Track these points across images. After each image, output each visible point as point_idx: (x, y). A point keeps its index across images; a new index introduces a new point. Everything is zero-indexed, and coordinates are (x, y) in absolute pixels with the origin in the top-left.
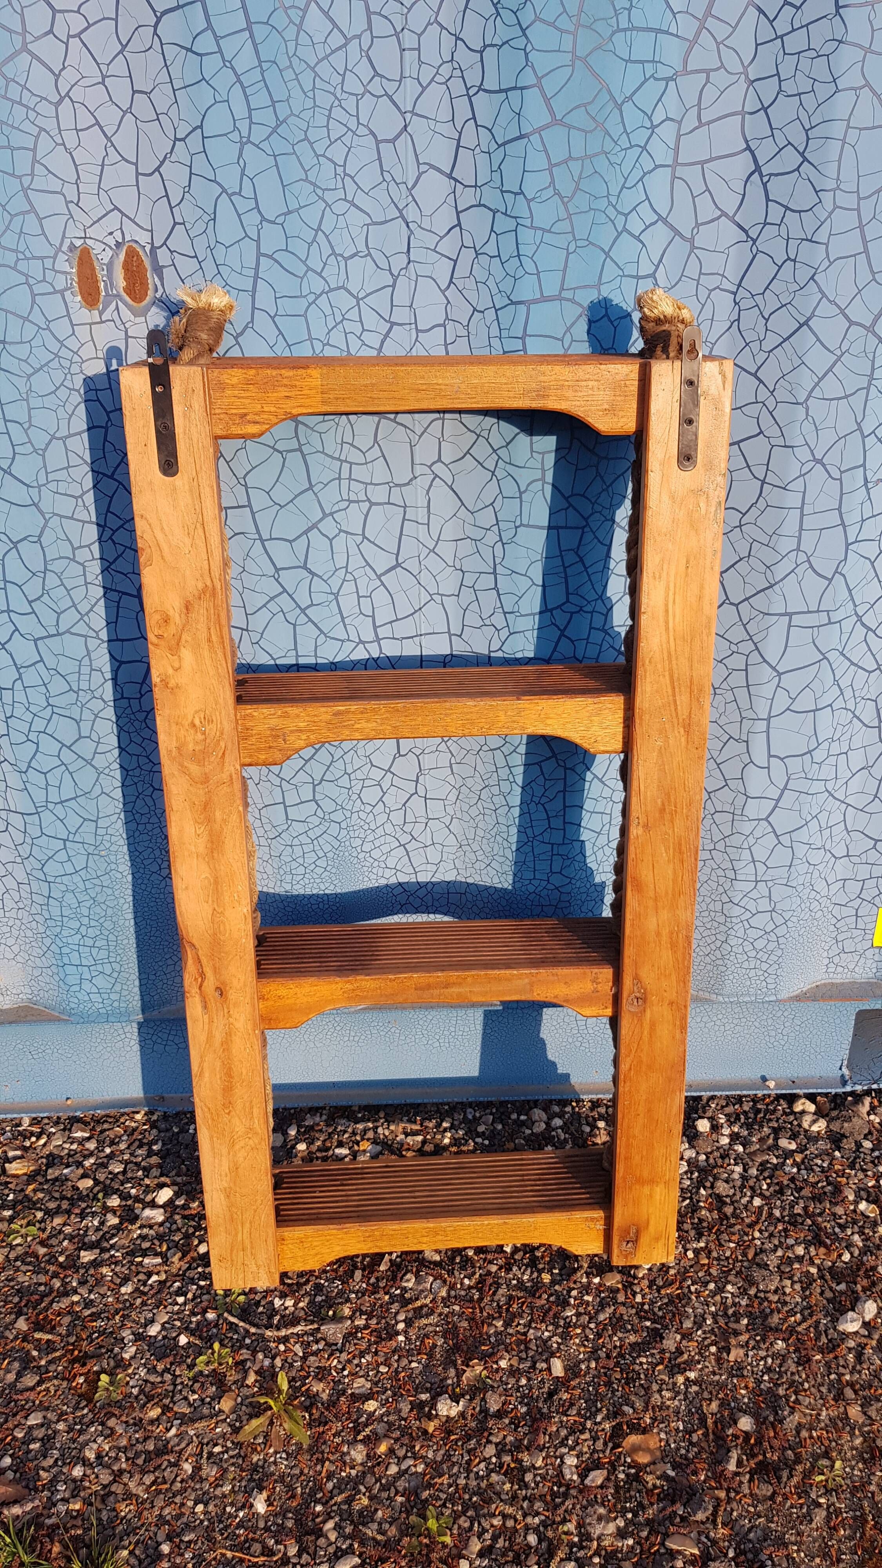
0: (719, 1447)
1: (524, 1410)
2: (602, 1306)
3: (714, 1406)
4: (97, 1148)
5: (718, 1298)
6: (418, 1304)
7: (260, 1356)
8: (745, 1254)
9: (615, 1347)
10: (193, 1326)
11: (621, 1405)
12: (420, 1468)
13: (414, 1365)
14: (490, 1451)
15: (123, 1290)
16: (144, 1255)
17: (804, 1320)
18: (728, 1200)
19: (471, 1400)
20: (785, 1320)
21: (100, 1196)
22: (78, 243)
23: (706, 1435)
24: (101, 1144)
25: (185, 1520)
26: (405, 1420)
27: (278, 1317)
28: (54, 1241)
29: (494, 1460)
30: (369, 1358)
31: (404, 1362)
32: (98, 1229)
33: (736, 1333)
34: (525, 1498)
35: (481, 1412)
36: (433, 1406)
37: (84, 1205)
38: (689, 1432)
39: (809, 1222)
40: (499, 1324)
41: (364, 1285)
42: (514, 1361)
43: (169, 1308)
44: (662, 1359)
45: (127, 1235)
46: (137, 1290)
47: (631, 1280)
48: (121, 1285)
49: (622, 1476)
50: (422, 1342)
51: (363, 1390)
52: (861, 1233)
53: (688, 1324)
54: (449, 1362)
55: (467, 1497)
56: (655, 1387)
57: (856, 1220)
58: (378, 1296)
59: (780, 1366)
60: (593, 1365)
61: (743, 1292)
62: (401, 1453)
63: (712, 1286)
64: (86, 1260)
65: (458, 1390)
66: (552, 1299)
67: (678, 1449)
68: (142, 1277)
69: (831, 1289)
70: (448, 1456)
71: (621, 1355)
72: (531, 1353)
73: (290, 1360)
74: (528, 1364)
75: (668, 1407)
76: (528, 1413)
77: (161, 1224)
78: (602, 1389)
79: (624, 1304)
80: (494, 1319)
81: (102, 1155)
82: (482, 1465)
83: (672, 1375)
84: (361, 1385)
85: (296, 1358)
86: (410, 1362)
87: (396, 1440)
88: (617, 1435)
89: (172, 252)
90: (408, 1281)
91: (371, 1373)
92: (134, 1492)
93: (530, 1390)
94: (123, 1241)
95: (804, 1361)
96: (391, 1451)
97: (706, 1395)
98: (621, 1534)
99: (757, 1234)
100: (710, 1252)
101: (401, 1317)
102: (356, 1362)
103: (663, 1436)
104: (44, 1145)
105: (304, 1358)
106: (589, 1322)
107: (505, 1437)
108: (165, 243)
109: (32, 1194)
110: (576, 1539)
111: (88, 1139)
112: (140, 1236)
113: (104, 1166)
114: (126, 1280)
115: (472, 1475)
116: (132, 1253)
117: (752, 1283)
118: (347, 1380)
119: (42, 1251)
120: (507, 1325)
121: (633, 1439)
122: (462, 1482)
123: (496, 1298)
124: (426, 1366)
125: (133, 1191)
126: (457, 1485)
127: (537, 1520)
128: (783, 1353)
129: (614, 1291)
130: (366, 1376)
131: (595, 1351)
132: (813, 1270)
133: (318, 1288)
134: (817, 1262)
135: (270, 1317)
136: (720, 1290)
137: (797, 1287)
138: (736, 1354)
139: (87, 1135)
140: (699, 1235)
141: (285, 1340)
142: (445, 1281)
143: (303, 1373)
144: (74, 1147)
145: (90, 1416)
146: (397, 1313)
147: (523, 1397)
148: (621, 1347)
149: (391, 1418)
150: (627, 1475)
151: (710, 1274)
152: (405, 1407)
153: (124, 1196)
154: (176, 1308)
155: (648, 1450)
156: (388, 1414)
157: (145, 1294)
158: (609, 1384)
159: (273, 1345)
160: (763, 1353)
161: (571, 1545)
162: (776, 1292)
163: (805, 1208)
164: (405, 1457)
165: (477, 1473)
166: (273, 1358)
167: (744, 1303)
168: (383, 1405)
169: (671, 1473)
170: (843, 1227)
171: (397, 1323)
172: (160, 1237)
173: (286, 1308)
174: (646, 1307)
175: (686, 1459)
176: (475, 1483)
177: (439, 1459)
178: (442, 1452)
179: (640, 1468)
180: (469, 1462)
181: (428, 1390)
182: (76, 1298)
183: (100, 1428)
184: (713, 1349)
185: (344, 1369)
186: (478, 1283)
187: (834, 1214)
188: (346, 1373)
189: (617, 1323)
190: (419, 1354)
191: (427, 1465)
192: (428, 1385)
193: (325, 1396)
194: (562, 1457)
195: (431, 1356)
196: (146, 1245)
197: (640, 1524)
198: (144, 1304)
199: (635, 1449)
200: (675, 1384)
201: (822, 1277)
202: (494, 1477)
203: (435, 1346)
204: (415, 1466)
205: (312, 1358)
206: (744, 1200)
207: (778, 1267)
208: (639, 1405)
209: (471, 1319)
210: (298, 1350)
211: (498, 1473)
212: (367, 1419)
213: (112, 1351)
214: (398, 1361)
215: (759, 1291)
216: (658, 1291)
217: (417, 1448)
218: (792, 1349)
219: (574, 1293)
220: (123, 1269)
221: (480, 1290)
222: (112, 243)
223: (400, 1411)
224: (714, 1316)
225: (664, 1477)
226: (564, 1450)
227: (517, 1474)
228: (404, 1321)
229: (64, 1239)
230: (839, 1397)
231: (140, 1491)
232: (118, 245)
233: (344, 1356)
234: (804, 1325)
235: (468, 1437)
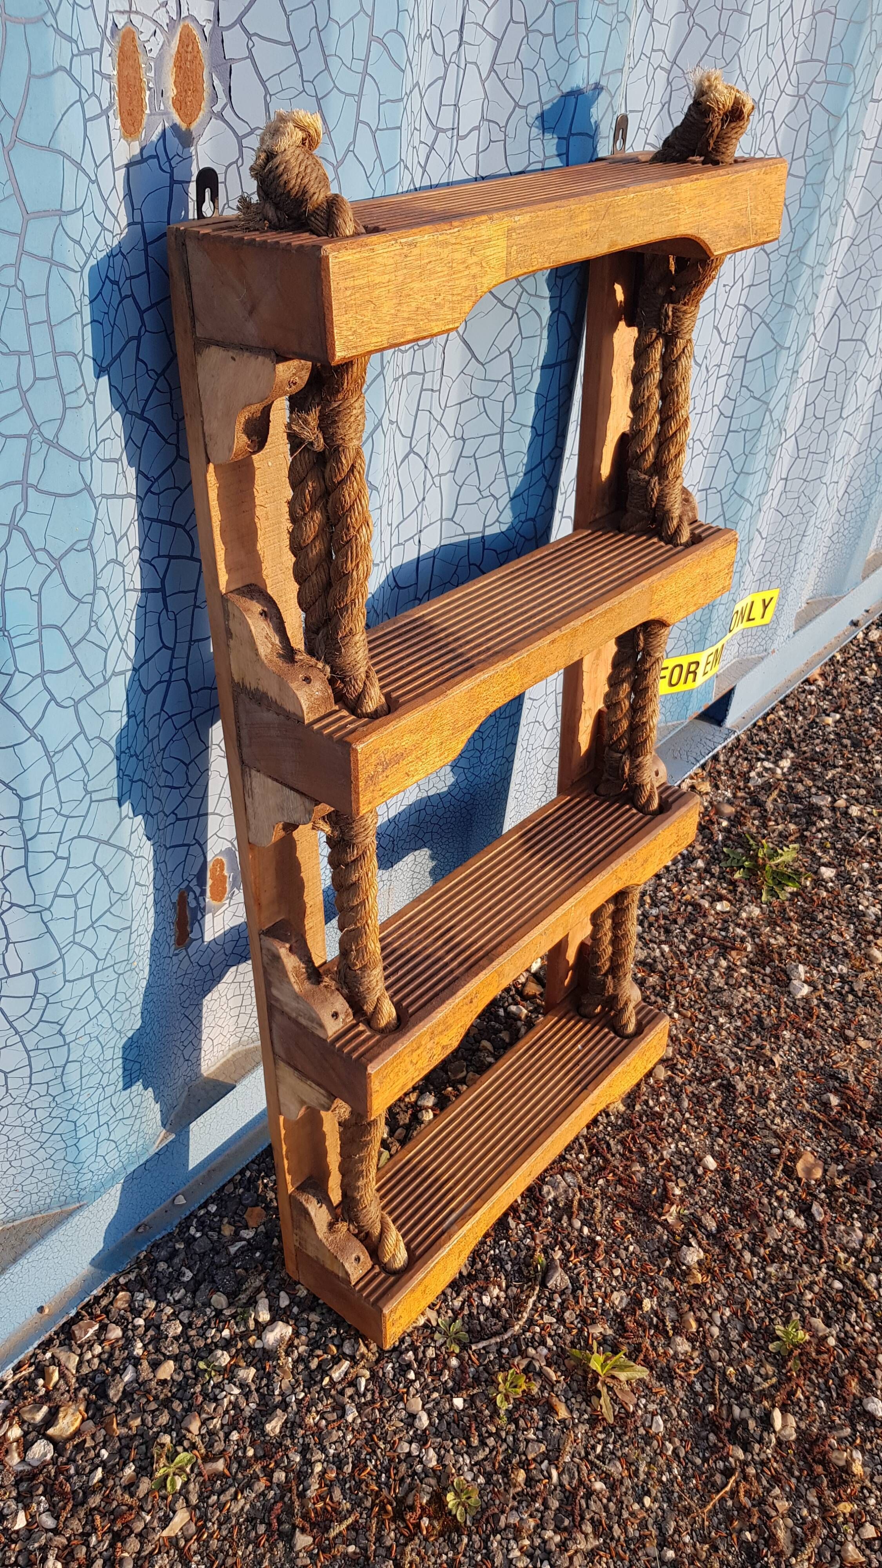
0: (840, 1127)
1: (727, 1210)
2: (677, 1097)
3: (807, 1105)
4: (125, 1330)
5: (724, 1033)
6: (576, 1203)
7: (531, 1351)
8: (702, 991)
9: (716, 1117)
10: (451, 1384)
11: (769, 1152)
12: (728, 1312)
13: (631, 1248)
14: (747, 1256)
15: (350, 1418)
16: (325, 1373)
17: (778, 1008)
18: (649, 960)
19: (695, 1234)
20: (769, 1015)
21: (202, 1365)
22: (121, 21)
23: (825, 1126)
24: (122, 1322)
25: (651, 1521)
26: (676, 1291)
27: (504, 1310)
28: (219, 1446)
29: (756, 1260)
30: (598, 1274)
31: (623, 1253)
32: (247, 1395)
33: (761, 1047)
34: (800, 1264)
35: (708, 1237)
36: (678, 1263)
37: (198, 1389)
38: (817, 1133)
39: (705, 940)
40: (637, 1167)
41: (522, 1226)
42: (682, 1184)
43: (412, 1391)
44: (747, 1100)
45: (284, 1372)
46: (360, 1408)
47: (670, 1063)
48: (343, 1415)
49: (823, 1196)
50: (614, 1228)
51: (625, 1301)
52: (738, 925)
53: (732, 1065)
54: (649, 1224)
55: (774, 1299)
56: (768, 1122)
57: (726, 919)
58: (543, 1225)
59: (802, 1048)
60: (721, 1141)
61: (731, 1016)
62: (705, 1316)
63: (712, 1027)
64: (277, 1430)
65: (678, 1238)
66: (644, 1119)
67: (825, 1149)
68: (349, 1391)
69: (765, 975)
70: (731, 1288)
71: (726, 1120)
72: (684, 1167)
73: (553, 1333)
74: (691, 1176)
75: (787, 1128)
76: (731, 1210)
77: (296, 1334)
78: (745, 1152)
79: (684, 1084)
80: (630, 1166)
81: (141, 1330)
82: (755, 1271)
83: (764, 1106)
84: (619, 1299)
85: (556, 1326)
86: (626, 1249)
87: (691, 1309)
88: (789, 1172)
89: (249, 36)
90: (549, 1193)
91: (614, 1284)
92: (590, 1547)
93: (714, 1193)
94: (286, 1383)
95: (809, 1034)
96: (699, 1321)
97: (795, 1102)
98: (867, 1230)
99: (691, 971)
100: (683, 1005)
101: (577, 1224)
102: (594, 1286)
103: (809, 1149)
104: (62, 1376)
105: (561, 1320)
106: (683, 1115)
107: (742, 1239)
108: (239, 21)
109: (124, 1431)
110: (853, 1259)
111: (103, 1328)
112: (296, 1362)
113: (160, 1337)
114: (341, 1410)
115: (759, 1283)
116: (311, 1381)
117: (728, 1007)
118: (607, 1305)
119: (220, 1465)
120: (644, 1164)
121: (800, 1166)
122: (758, 1293)
123: (614, 1151)
124: (638, 1242)
125: (226, 1333)
126: (759, 1299)
127: (824, 1270)
128: (793, 1037)
129: (670, 1080)
130: (614, 1289)
131: (710, 1131)
132: (744, 971)
133: (496, 1259)
134: (738, 963)
135: (497, 1315)
136: (719, 1028)
137: (750, 988)
138: (777, 1059)
139: (97, 1327)
140: (666, 999)
141: (531, 1322)
142: (569, 1171)
143: (575, 1331)
144: (98, 1349)
145: (476, 1538)
146: (571, 1224)
147: (715, 1201)
148: (718, 1114)
149: (667, 1300)
150: (824, 1191)
151: (701, 1021)
152: (666, 1282)
153: (227, 1345)
154: (417, 1385)
155: (814, 1166)
156: (661, 1300)
157: (373, 1401)
158: (745, 1145)
159: (528, 1334)
160: (786, 1048)
161: (856, 1265)
162: (745, 1001)
163: (692, 931)
164: (710, 1315)
165: (759, 1278)
166: (543, 1343)
167: (739, 1023)
168: (651, 1297)
169: (841, 1167)
170: (726, 929)
171: (581, 1230)
172: (313, 1345)
173: (498, 1298)
174: (698, 1074)
175: (835, 1151)
176: (766, 1286)
177: (726, 1294)
178: (722, 1288)
179: (823, 1180)
180: (745, 1277)
181: (662, 1256)
182: (318, 1468)
183: (498, 1537)
184: (761, 1068)
185: (595, 1300)
186: (590, 1150)
187: (710, 924)
188: (600, 1300)
189: (698, 1101)
190: (622, 1238)
191: (727, 1305)
192: (657, 1253)
193: (610, 1332)
194: (783, 1217)
195: (633, 1233)
196: (314, 1364)
197: (867, 1215)
198: (384, 1411)
199: (809, 1171)
200: (773, 1111)
201: (753, 972)
202: (771, 1269)
203: (624, 1223)
204: (723, 1314)
205: (567, 1314)
206: (657, 953)
207: (727, 984)
208: (773, 1142)
209: (620, 1181)
210: (548, 1319)
211: (767, 1265)
212: (657, 1317)
213: (415, 1473)
214: (617, 1256)
215: (738, 1008)
216: (691, 1056)
217: (708, 1302)
218: (794, 1031)
219: (651, 1103)
220: (325, 1402)
221: (597, 1154)
222: (164, 21)
223: (667, 1289)
224: (736, 1045)
225: (840, 1174)
226: (780, 1212)
227: (776, 1255)
228: (583, 1224)
229: (227, 1435)
230: (847, 1040)
231: (594, 1543)
232: (172, 24)
233: (586, 1290)
234: (782, 1010)
235: (726, 1262)
